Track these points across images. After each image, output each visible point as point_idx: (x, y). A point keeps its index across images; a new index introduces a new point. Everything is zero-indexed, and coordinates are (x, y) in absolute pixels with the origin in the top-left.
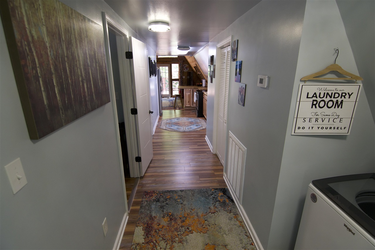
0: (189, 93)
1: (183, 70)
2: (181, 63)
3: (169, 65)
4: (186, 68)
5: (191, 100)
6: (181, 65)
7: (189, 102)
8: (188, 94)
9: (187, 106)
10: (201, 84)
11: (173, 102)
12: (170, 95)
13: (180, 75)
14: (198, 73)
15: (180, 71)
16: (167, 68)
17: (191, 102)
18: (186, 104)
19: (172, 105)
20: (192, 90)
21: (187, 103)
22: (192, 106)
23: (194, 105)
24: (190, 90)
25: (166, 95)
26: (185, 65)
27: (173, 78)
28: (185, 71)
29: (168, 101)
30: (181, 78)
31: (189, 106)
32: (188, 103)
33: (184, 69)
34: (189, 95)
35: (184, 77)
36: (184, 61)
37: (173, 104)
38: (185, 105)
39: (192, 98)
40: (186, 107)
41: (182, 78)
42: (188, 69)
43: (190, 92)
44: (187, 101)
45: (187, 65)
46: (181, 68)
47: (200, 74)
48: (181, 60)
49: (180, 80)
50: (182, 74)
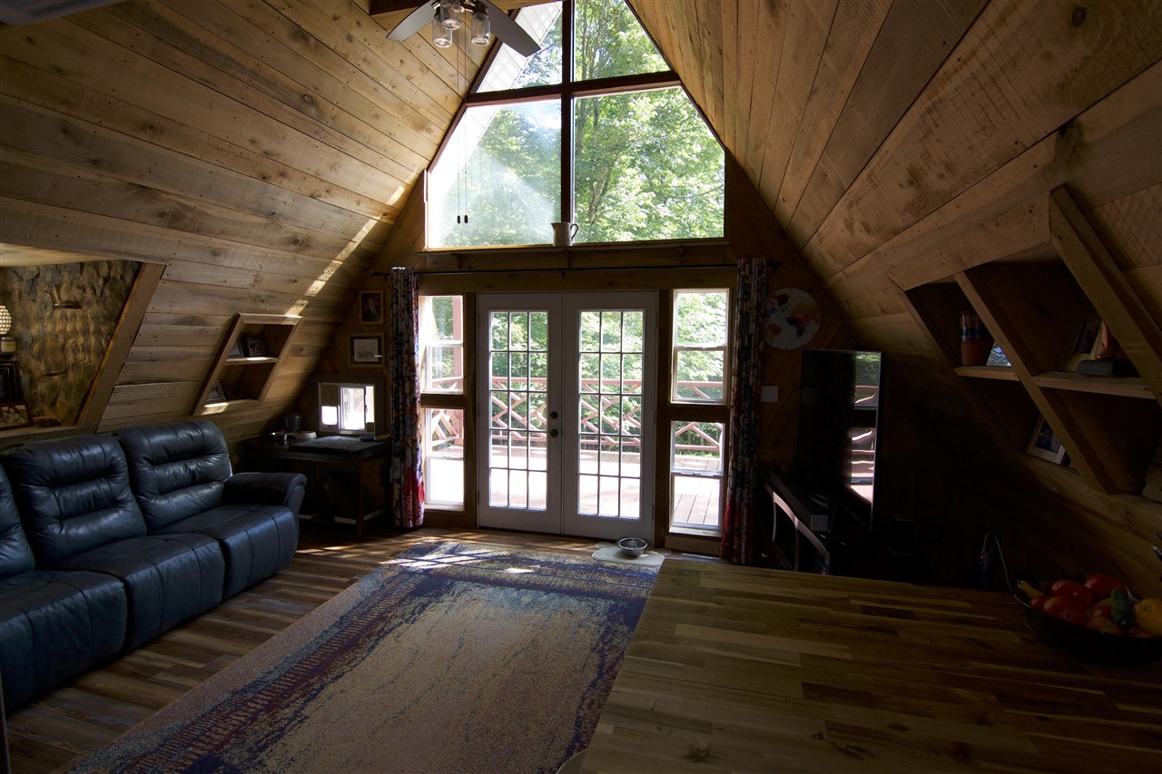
1: (769, 333)
2: (753, 282)
3: (653, 297)
4: (792, 321)
6: (747, 294)
12: (650, 529)
13: (739, 375)
15: (736, 344)
16: (636, 318)
25: (617, 522)
26: (783, 300)
27: (676, 398)
28: (787, 340)
30: (746, 403)
35: (770, 394)
42: (812, 328)
45: (799, 298)
46: (748, 323)
47: (1048, 392)
48: (749, 262)
49: (737, 420)
50: (755, 366)
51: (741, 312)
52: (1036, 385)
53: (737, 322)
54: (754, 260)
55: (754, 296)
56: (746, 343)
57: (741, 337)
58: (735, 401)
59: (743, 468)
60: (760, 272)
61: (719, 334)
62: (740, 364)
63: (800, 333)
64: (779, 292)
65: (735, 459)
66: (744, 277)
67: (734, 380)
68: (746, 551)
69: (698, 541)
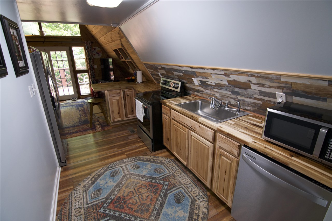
0: (118, 98)
1: (93, 56)
2: (89, 46)
3: (68, 48)
4: (97, 53)
5: (122, 109)
6: (88, 48)
7: (119, 113)
8: (115, 99)
9: (116, 120)
10: (133, 78)
11: (84, 109)
12: (77, 96)
14: (124, 60)
15: (88, 58)
16: (64, 53)
17: (123, 111)
18: (114, 118)
19: (84, 118)
20: (122, 90)
21: (116, 115)
22: (125, 119)
23: (128, 116)
24: (118, 91)
25: (69, 96)
26: (95, 49)
27: (78, 69)
28: (97, 57)
29: (74, 109)
30: (92, 69)
31: (120, 119)
32: (118, 116)
33: (95, 55)
34: (118, 101)
35: (96, 67)
36: (92, 43)
37: (86, 116)
38: (113, 120)
39: (123, 106)
40: (114, 122)
41: (94, 69)
42: (101, 54)
43: (119, 95)
44: (116, 112)
45: (98, 49)
46: (89, 54)
47: (127, 61)
48: (87, 42)
49: (90, 72)
50: (92, 62)
51: (88, 52)
52: (126, 60)
53: (87, 53)
54: (88, 42)
55: (89, 48)
56: (90, 58)
57: (88, 56)
58: (90, 68)
59: (94, 80)
60: (90, 44)
61: (84, 56)
62: (89, 62)
63: (99, 55)
64: (94, 48)
65: (92, 79)
66: (87, 45)
67: (89, 65)
68: (97, 95)
69: (87, 96)
